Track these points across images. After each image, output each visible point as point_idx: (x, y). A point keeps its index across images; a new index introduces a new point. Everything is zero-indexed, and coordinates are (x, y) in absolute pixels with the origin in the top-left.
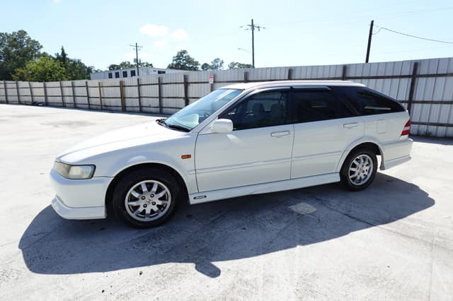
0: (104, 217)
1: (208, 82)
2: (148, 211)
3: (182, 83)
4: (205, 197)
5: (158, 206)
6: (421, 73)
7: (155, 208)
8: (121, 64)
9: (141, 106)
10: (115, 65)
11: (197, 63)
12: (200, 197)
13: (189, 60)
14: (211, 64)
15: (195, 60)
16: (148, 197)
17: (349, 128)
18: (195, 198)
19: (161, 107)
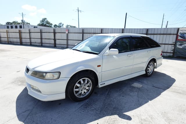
0: (65, 98)
1: (65, 33)
2: (83, 93)
3: (52, 33)
4: (105, 84)
5: (87, 90)
6: (149, 33)
7: (86, 91)
8: (13, 22)
9: (31, 43)
10: (9, 23)
11: (51, 24)
12: (103, 84)
13: (48, 23)
14: (58, 25)
15: (51, 23)
16: (83, 86)
17: (149, 53)
18: (101, 85)
19: (42, 43)
